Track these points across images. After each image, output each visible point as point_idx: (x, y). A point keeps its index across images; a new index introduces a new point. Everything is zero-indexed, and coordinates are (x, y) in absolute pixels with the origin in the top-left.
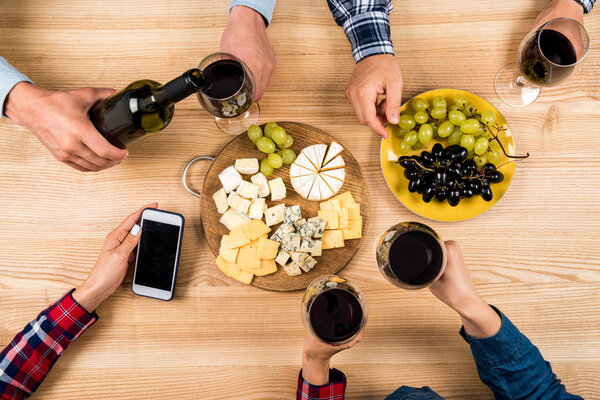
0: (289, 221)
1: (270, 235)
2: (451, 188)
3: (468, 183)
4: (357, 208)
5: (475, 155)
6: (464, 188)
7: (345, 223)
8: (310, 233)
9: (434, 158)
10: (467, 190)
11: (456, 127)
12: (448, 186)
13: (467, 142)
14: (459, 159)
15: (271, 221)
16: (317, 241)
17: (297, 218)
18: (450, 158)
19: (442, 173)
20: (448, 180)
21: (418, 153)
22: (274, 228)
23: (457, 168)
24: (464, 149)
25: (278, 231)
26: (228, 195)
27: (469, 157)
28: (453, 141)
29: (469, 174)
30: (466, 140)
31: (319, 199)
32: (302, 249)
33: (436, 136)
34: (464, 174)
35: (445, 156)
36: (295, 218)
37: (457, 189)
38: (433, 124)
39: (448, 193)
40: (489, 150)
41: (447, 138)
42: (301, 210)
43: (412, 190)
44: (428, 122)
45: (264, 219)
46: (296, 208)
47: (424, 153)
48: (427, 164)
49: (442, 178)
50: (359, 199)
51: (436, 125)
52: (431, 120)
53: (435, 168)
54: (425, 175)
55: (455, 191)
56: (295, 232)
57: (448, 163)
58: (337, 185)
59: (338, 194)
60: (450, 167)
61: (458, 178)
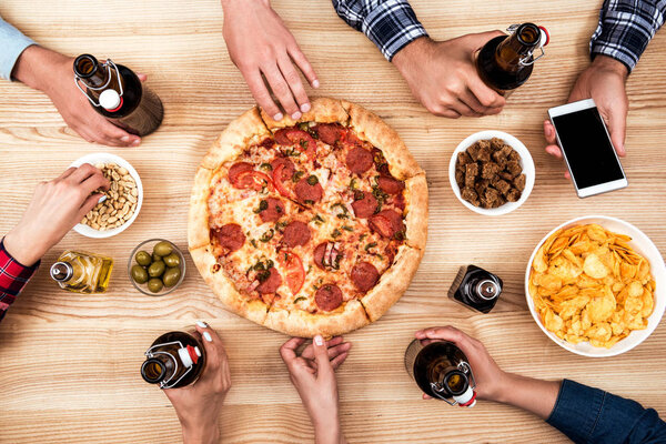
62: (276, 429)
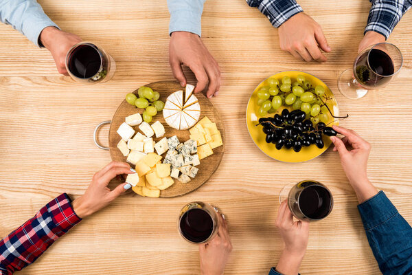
0: (172, 147)
1: (162, 161)
2: (295, 140)
3: (307, 135)
4: (214, 126)
5: (311, 116)
6: (304, 140)
7: (209, 138)
8: (188, 151)
9: (283, 119)
10: (306, 141)
11: (298, 98)
12: (293, 138)
13: (305, 108)
14: (300, 120)
15: (160, 151)
16: (195, 156)
17: (177, 144)
18: (294, 119)
19: (289, 130)
20: (293, 134)
21: (272, 116)
22: (164, 155)
23: (299, 126)
24: (304, 113)
25: (167, 156)
26: (127, 143)
27: (307, 118)
28: (296, 107)
29: (307, 129)
30: (305, 106)
31: (187, 127)
32: (186, 163)
33: (284, 104)
34: (304, 130)
35: (291, 118)
36: (175, 145)
37: (299, 140)
38: (282, 95)
39: (293, 143)
40: (321, 113)
41: (292, 105)
42: (178, 138)
43: (268, 141)
44: (279, 94)
45: (155, 151)
46: (174, 138)
47: (276, 116)
48: (278, 123)
49: (289, 133)
50: (214, 120)
51: (284, 97)
52: (280, 93)
53: (284, 126)
54: (277, 131)
55: (297, 142)
56: (179, 153)
57: (293, 123)
58: (197, 115)
59: (199, 120)
60: (294, 125)
61: (300, 132)
62: (194, 267)
